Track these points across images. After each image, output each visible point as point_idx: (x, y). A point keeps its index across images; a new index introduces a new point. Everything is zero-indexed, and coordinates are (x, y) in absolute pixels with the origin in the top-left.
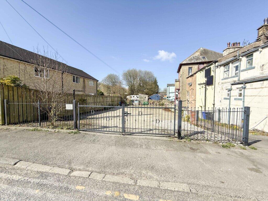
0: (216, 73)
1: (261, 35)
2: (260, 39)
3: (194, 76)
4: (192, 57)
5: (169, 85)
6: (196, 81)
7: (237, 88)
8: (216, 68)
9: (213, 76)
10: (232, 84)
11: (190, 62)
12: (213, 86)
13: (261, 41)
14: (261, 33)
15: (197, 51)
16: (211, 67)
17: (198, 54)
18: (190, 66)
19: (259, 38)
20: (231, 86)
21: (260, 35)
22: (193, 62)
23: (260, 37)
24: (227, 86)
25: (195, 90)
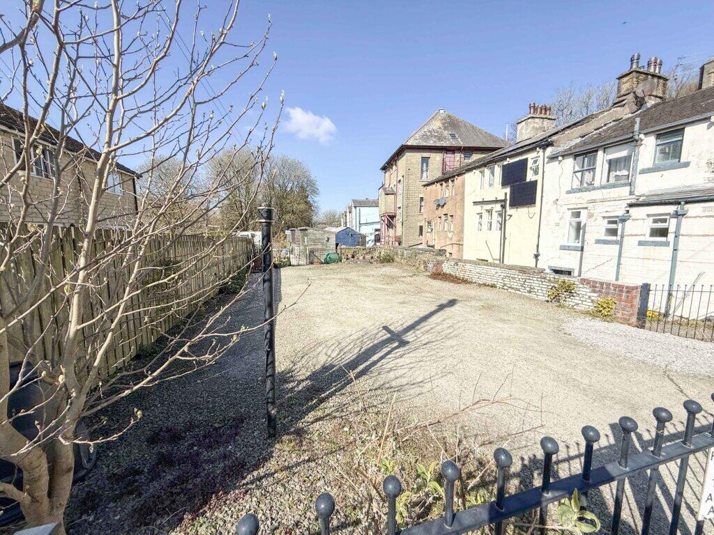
0: (545, 173)
1: (627, 92)
2: (624, 102)
3: (453, 181)
4: (426, 130)
5: (358, 204)
6: (463, 193)
7: (648, 215)
8: (546, 160)
9: (536, 181)
10: (631, 205)
11: (424, 144)
12: (534, 210)
13: (626, 106)
14: (625, 87)
15: (433, 118)
16: (527, 159)
17: (436, 125)
18: (426, 155)
19: (621, 99)
20: (628, 209)
21: (623, 92)
22: (431, 143)
23: (624, 98)
24: (608, 209)
25: (457, 217)
